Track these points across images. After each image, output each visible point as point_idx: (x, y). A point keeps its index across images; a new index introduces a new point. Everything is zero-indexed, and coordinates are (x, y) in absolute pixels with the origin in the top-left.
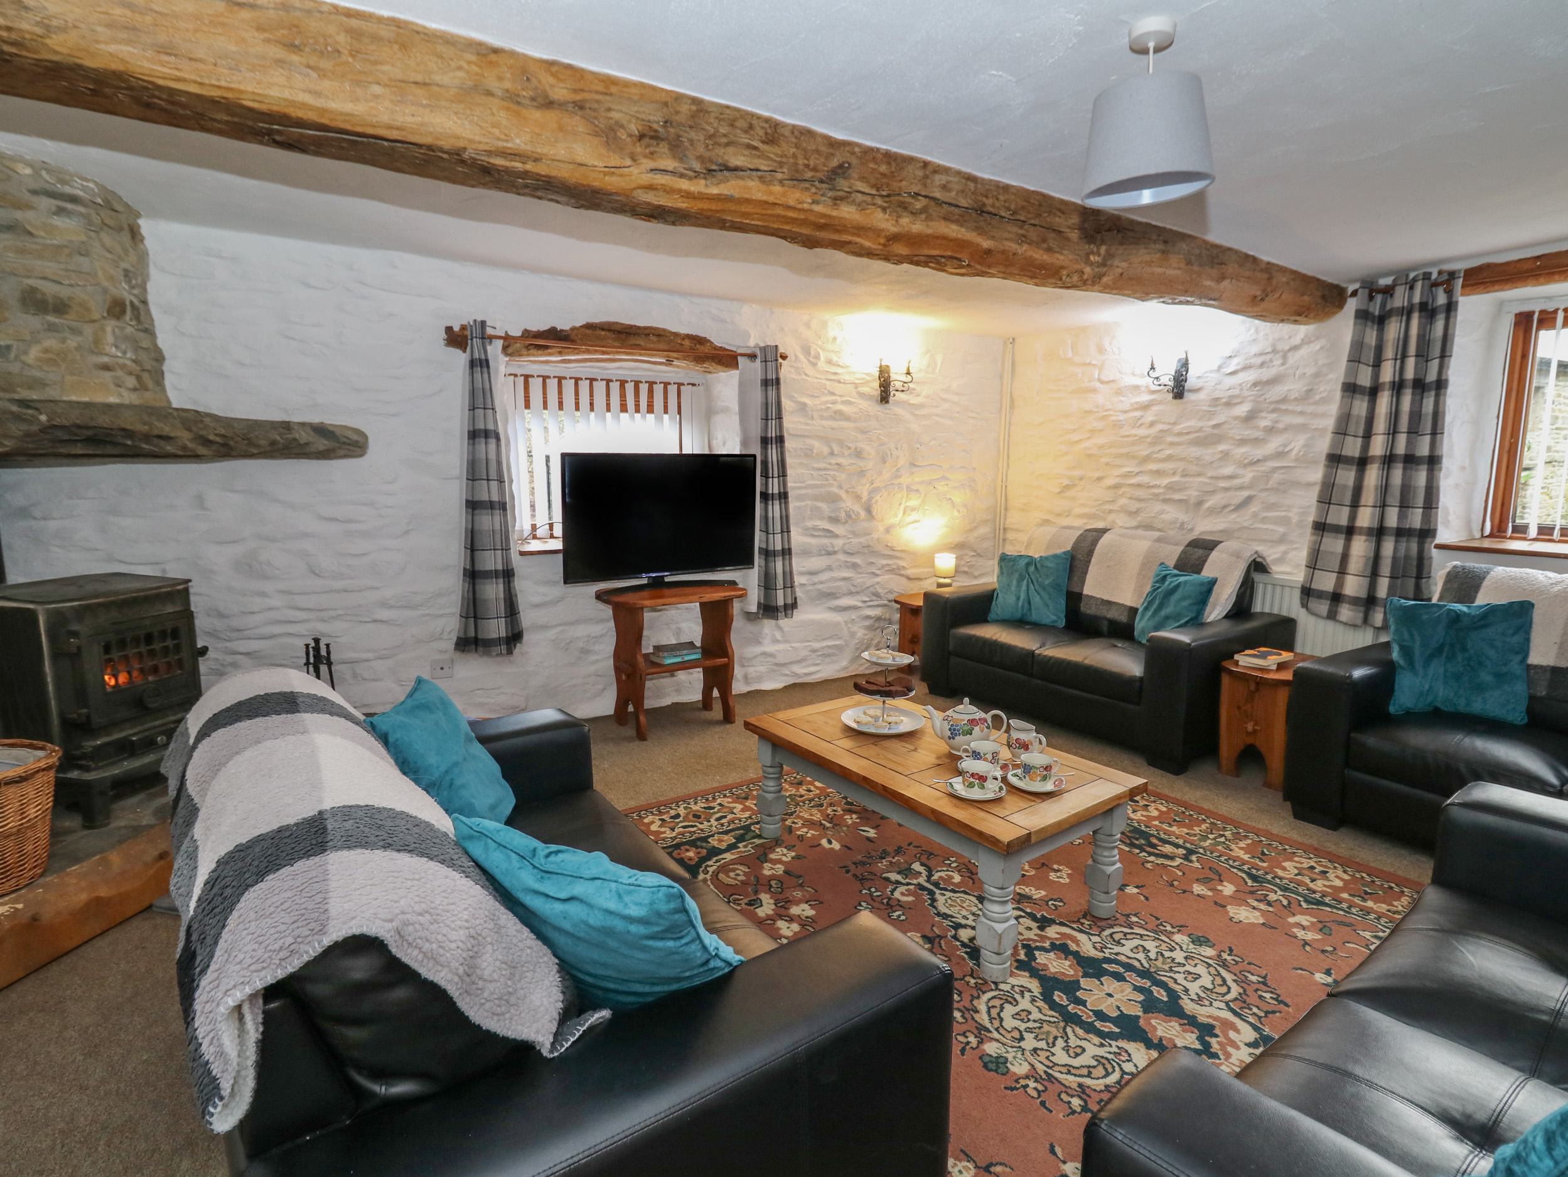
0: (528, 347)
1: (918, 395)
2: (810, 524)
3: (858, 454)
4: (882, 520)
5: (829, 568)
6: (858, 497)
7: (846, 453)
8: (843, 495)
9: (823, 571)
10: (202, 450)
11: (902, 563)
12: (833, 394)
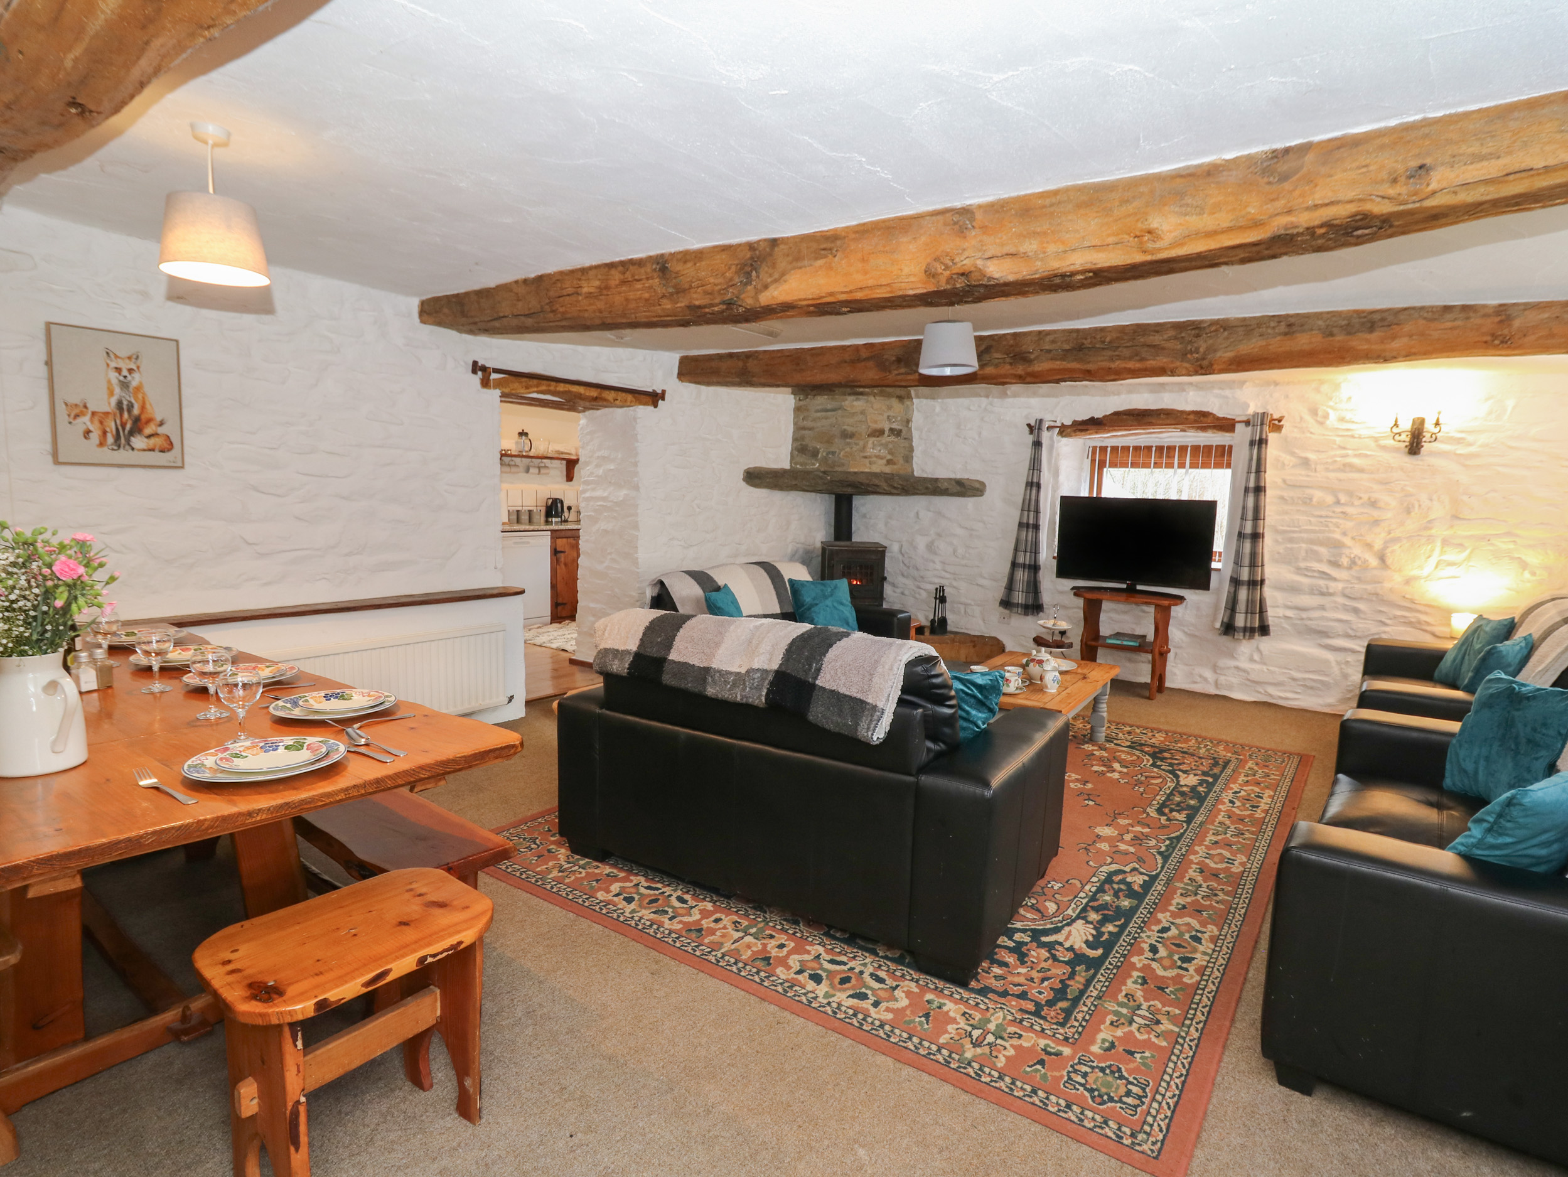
0: (1075, 431)
1: (1470, 445)
2: (1302, 565)
3: (1373, 504)
4: (1400, 570)
5: (1322, 608)
6: (1369, 546)
7: (1357, 502)
8: (1347, 541)
9: (1313, 609)
12: (1344, 448)
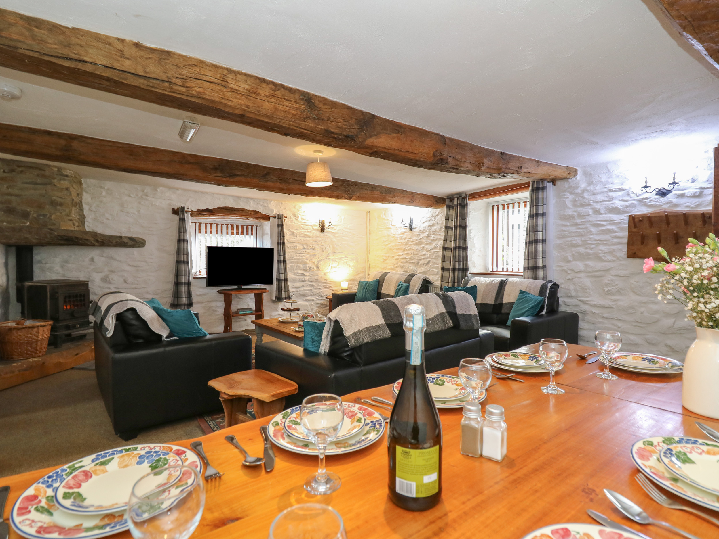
0: (199, 214)
1: (335, 230)
2: (296, 271)
3: (314, 248)
4: (323, 271)
5: (303, 286)
6: (314, 263)
7: (309, 248)
8: (308, 261)
9: (301, 287)
10: (97, 244)
11: (330, 285)
12: (304, 229)
